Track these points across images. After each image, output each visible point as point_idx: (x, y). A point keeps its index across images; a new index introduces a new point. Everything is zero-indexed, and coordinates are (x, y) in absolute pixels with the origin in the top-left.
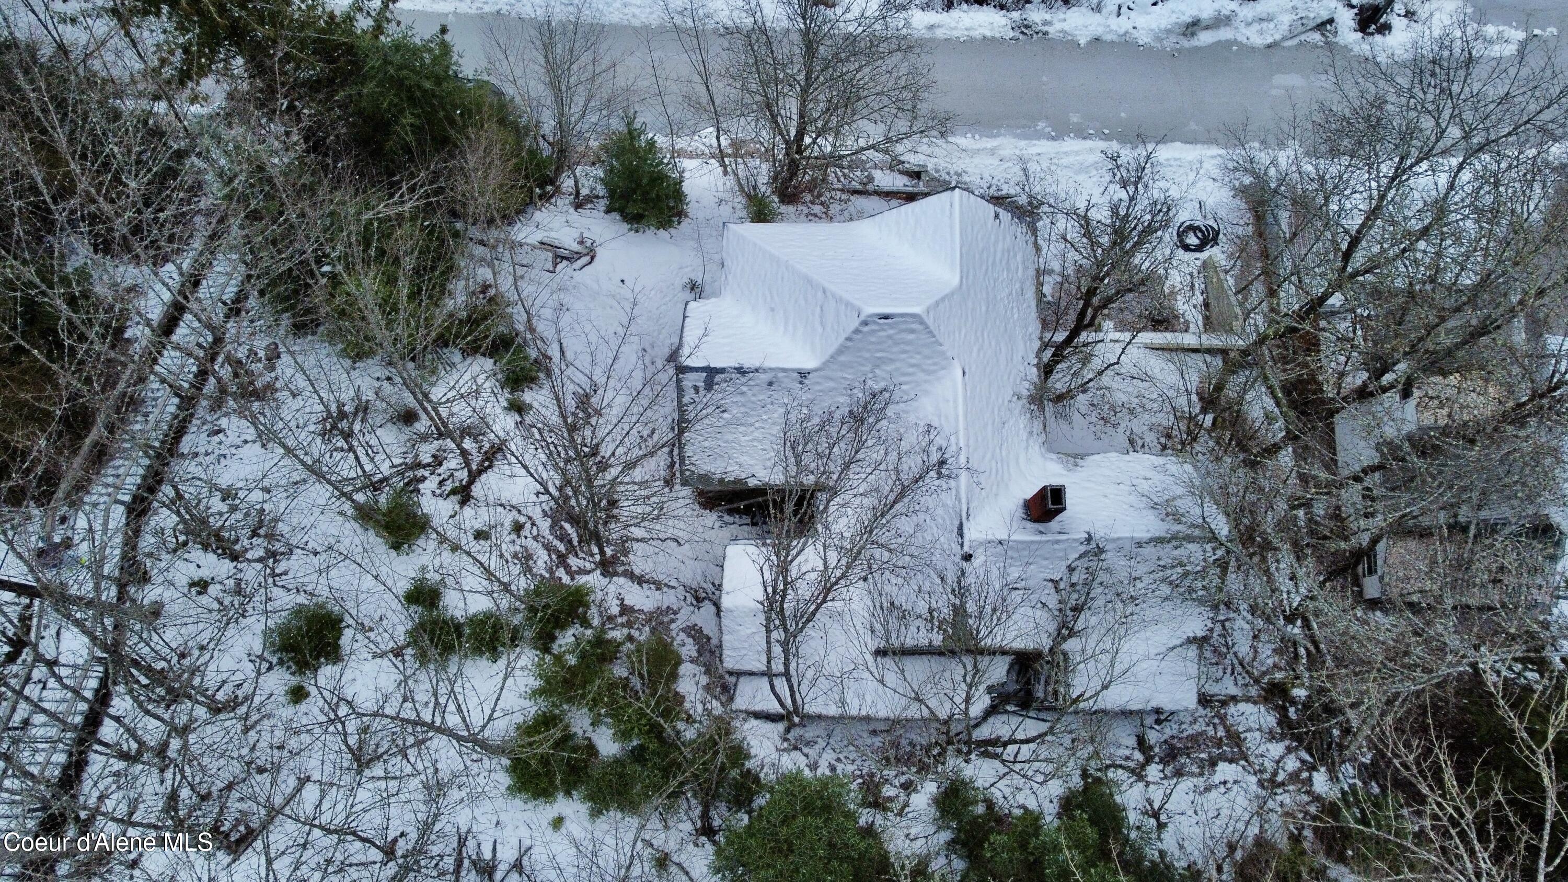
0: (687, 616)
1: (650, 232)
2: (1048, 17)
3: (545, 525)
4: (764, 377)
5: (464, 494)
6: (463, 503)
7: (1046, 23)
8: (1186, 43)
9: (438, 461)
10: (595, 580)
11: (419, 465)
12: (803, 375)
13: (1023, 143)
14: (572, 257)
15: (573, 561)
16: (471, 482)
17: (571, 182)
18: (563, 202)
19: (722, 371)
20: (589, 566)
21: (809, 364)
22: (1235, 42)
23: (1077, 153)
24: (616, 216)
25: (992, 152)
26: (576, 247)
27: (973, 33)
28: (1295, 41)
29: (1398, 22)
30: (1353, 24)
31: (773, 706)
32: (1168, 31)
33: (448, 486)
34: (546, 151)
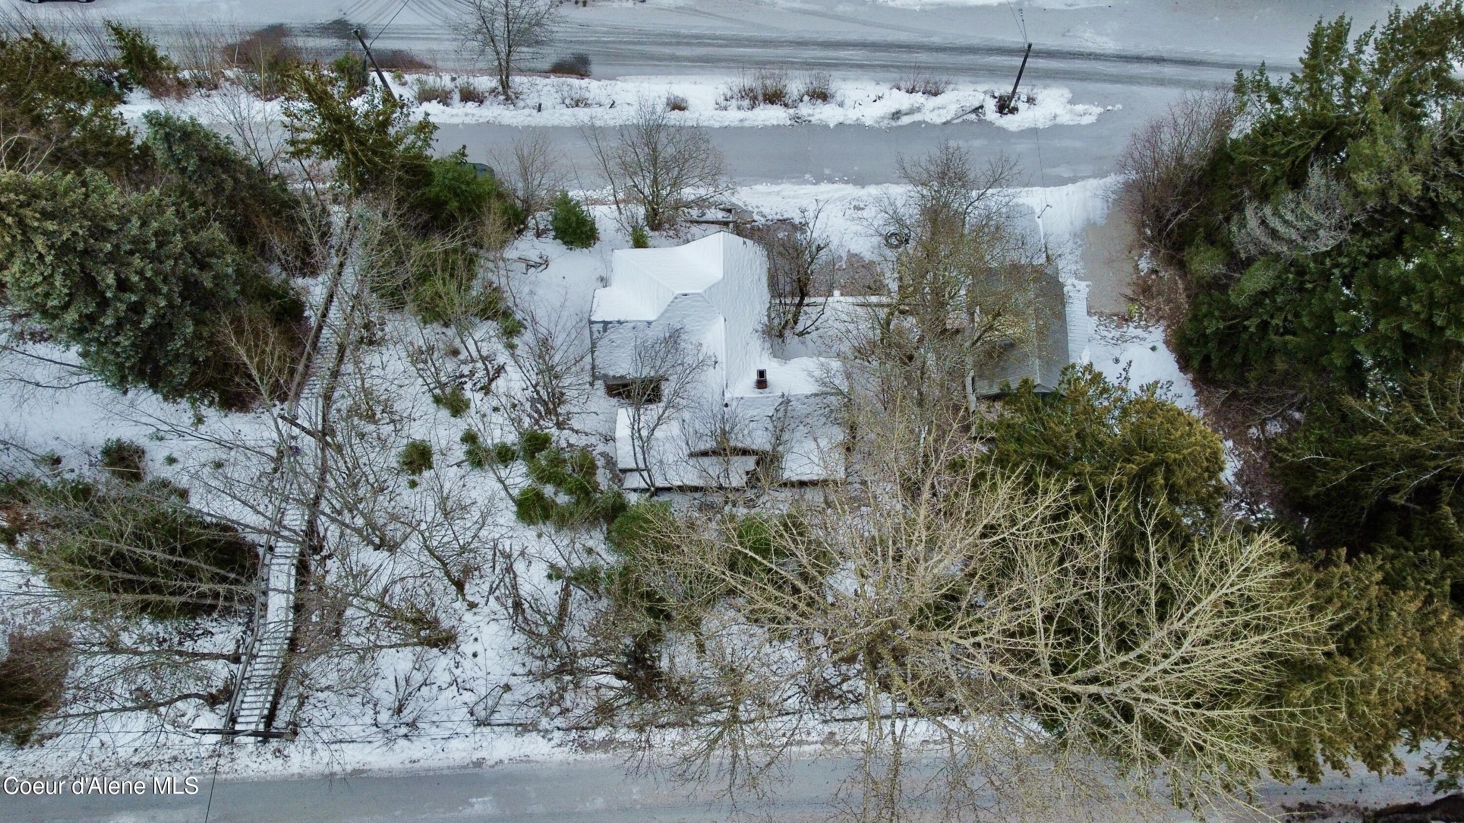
0: (601, 448)
1: (578, 250)
2: (810, 112)
3: (528, 405)
4: (632, 325)
5: (486, 390)
6: (486, 394)
7: (809, 115)
8: (894, 124)
9: (472, 373)
10: (554, 431)
11: (462, 376)
12: (649, 323)
13: (796, 187)
14: (536, 266)
15: (542, 422)
16: (490, 384)
17: (534, 221)
18: (529, 235)
19: (611, 322)
20: (551, 425)
21: (651, 317)
22: (924, 122)
23: (829, 192)
24: (559, 241)
25: (778, 193)
26: (538, 260)
27: (767, 123)
28: (960, 120)
29: (1022, 106)
30: (994, 108)
31: (643, 485)
32: (883, 118)
33: (478, 386)
34: (519, 204)
